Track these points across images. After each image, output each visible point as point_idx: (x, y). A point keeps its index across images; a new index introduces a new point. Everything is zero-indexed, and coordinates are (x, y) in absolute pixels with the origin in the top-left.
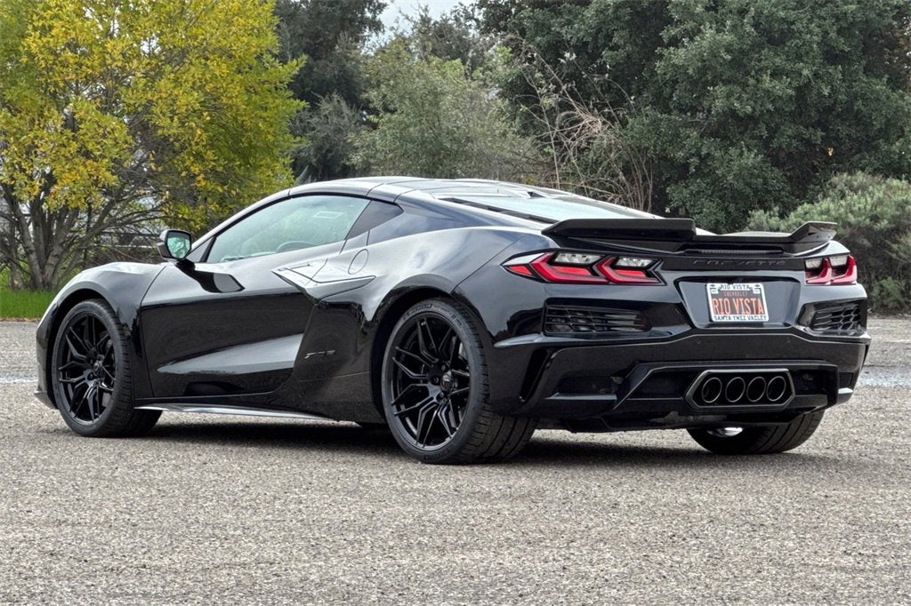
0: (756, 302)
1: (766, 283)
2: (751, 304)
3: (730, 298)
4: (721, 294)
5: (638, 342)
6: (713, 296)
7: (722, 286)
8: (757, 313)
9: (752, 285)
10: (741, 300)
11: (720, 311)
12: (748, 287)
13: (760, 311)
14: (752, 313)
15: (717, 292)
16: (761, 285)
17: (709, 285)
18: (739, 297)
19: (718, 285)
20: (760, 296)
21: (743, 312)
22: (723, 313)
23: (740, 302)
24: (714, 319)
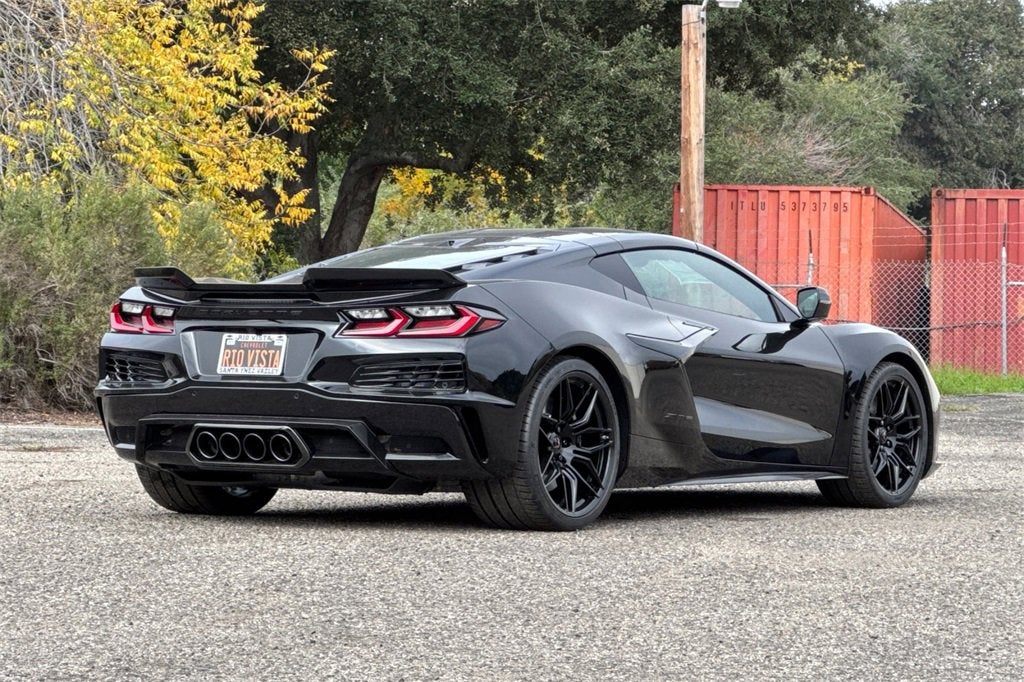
0: (274, 355)
1: (289, 335)
2: (267, 357)
3: (246, 350)
4: (238, 345)
6: (227, 347)
7: (240, 337)
8: (271, 366)
9: (274, 337)
10: (258, 351)
11: (230, 363)
12: (269, 338)
13: (274, 363)
14: (266, 365)
15: (233, 343)
16: (284, 336)
17: (226, 336)
18: (255, 349)
19: (235, 336)
20: (280, 348)
21: (256, 365)
22: (233, 365)
23: (255, 354)
24: (219, 371)
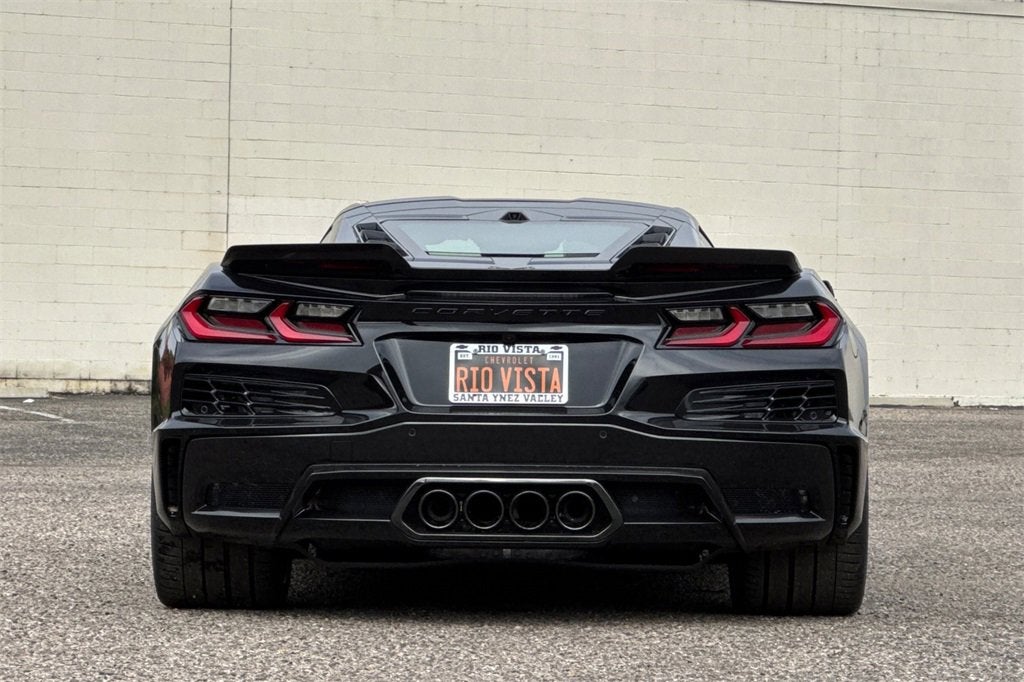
0: (549, 374)
1: (571, 345)
2: (537, 377)
3: (495, 367)
4: (478, 360)
5: (313, 430)
6: (458, 362)
7: (481, 349)
8: (548, 390)
9: (546, 348)
10: (518, 370)
11: (469, 387)
12: (536, 350)
13: (553, 387)
14: (538, 389)
15: (470, 357)
16: (565, 348)
17: (454, 347)
18: (512, 366)
19: (472, 347)
20: (559, 364)
21: (518, 388)
22: (474, 389)
23: (514, 373)
24: (451, 399)
